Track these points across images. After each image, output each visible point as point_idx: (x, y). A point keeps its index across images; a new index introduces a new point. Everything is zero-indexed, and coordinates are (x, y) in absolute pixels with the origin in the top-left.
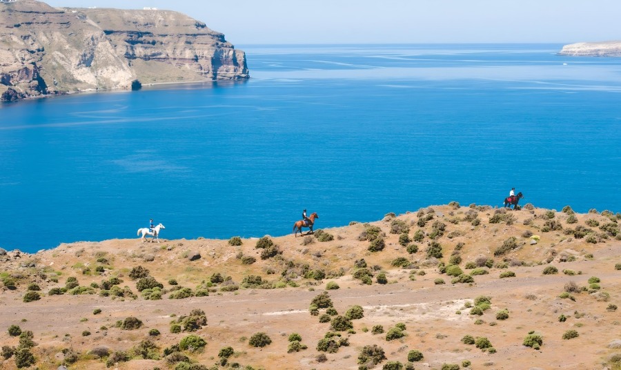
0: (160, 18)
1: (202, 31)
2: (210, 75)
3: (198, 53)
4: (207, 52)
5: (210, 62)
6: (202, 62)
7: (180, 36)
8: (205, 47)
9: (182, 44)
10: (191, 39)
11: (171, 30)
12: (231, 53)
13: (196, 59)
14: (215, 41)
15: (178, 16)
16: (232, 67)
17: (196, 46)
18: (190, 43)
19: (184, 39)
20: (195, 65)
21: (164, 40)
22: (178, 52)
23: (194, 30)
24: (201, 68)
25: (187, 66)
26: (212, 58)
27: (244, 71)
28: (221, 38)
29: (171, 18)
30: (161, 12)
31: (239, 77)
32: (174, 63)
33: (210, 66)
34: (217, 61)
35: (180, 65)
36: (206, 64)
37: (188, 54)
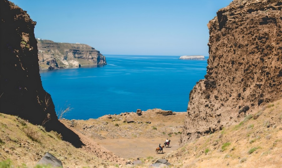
0: (81, 46)
1: (94, 50)
2: (97, 63)
3: (93, 56)
4: (96, 56)
5: (97, 59)
6: (94, 59)
7: (87, 51)
8: (95, 55)
9: (88, 54)
10: (91, 52)
11: (85, 49)
12: (102, 57)
13: (92, 58)
14: (97, 53)
15: (86, 45)
16: (102, 61)
17: (92, 54)
18: (91, 54)
19: (89, 52)
20: (92, 60)
21: (83, 52)
22: (87, 56)
23: (91, 50)
24: (94, 61)
25: (90, 60)
26: (97, 58)
27: (106, 62)
28: (99, 52)
29: (85, 46)
30: (82, 44)
31: (104, 64)
32: (86, 59)
33: (97, 61)
34: (99, 59)
35: (88, 60)
36: (96, 60)
37: (90, 57)
